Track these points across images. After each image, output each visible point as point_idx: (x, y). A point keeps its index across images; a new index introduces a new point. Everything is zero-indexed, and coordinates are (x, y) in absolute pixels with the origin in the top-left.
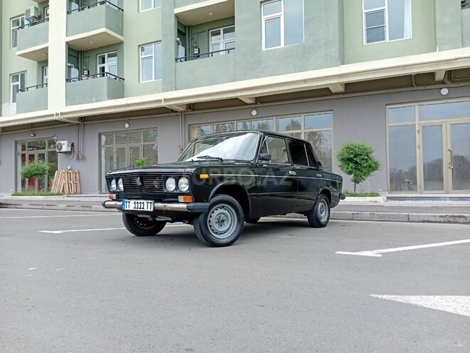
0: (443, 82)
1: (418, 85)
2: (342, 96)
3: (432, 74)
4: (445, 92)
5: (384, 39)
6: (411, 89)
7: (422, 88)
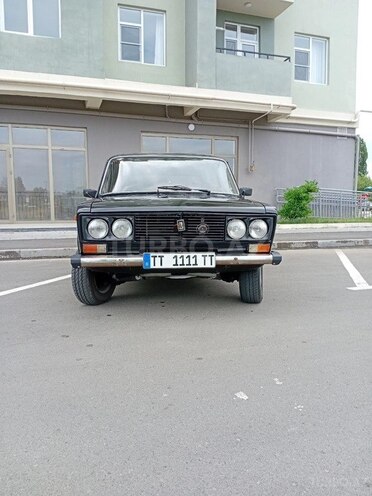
0: (191, 118)
1: (171, 117)
2: (97, 114)
3: (181, 108)
4: (192, 127)
5: (138, 59)
6: (165, 119)
7: (174, 120)
